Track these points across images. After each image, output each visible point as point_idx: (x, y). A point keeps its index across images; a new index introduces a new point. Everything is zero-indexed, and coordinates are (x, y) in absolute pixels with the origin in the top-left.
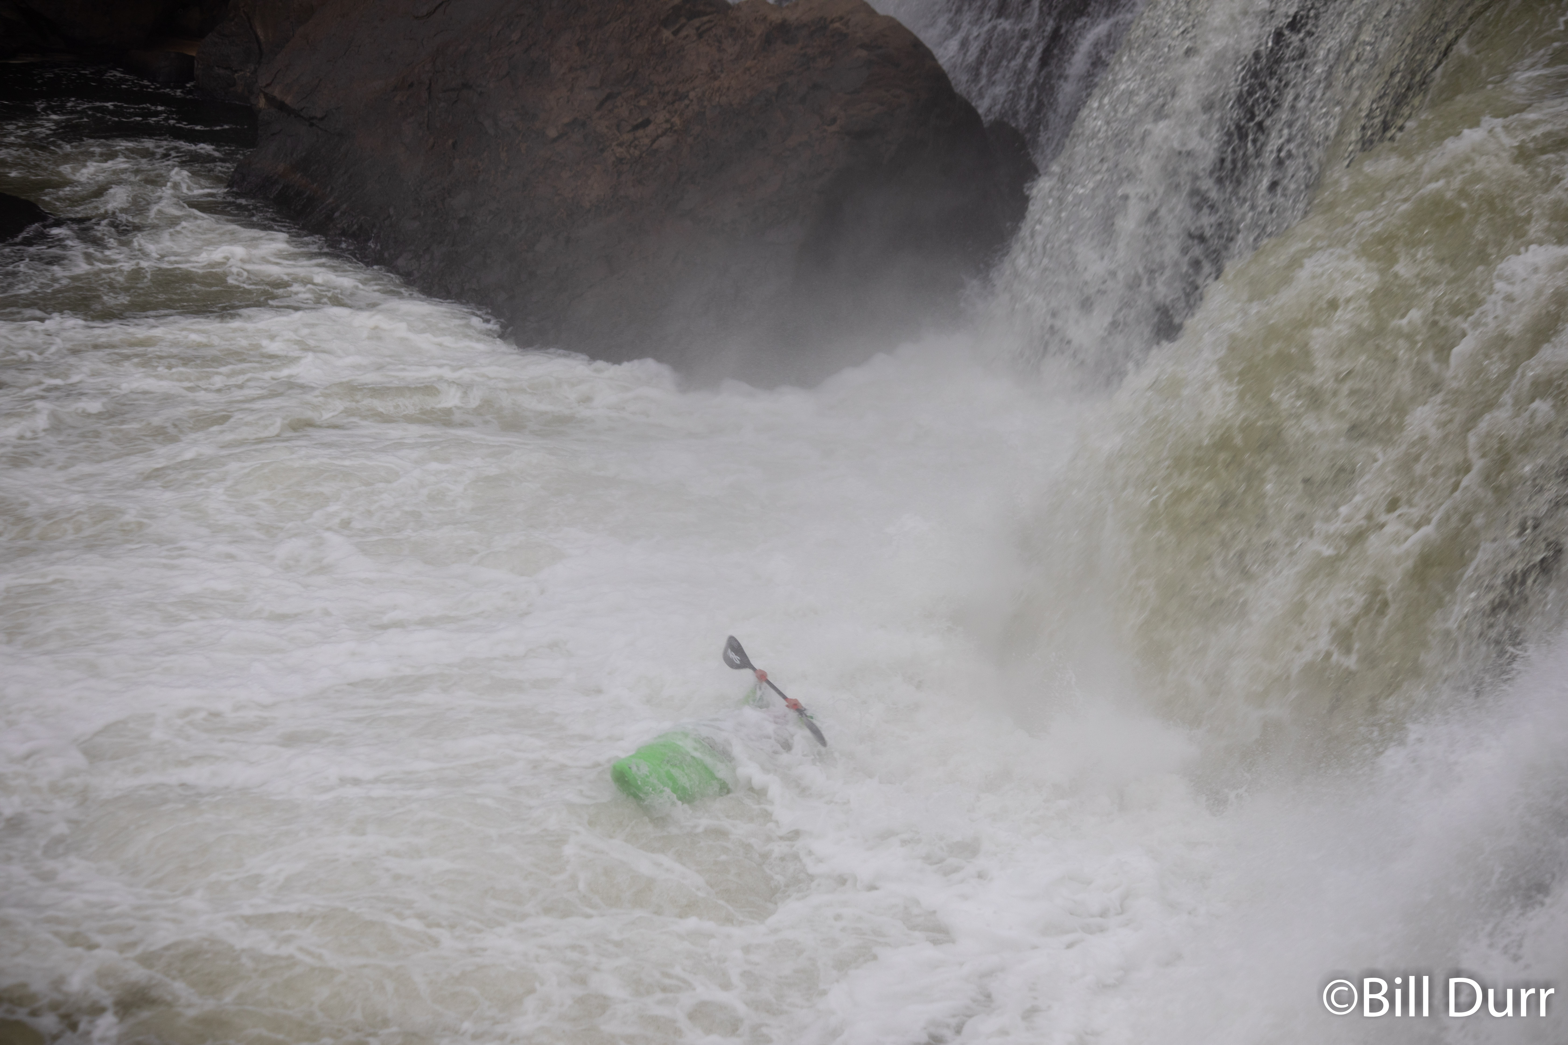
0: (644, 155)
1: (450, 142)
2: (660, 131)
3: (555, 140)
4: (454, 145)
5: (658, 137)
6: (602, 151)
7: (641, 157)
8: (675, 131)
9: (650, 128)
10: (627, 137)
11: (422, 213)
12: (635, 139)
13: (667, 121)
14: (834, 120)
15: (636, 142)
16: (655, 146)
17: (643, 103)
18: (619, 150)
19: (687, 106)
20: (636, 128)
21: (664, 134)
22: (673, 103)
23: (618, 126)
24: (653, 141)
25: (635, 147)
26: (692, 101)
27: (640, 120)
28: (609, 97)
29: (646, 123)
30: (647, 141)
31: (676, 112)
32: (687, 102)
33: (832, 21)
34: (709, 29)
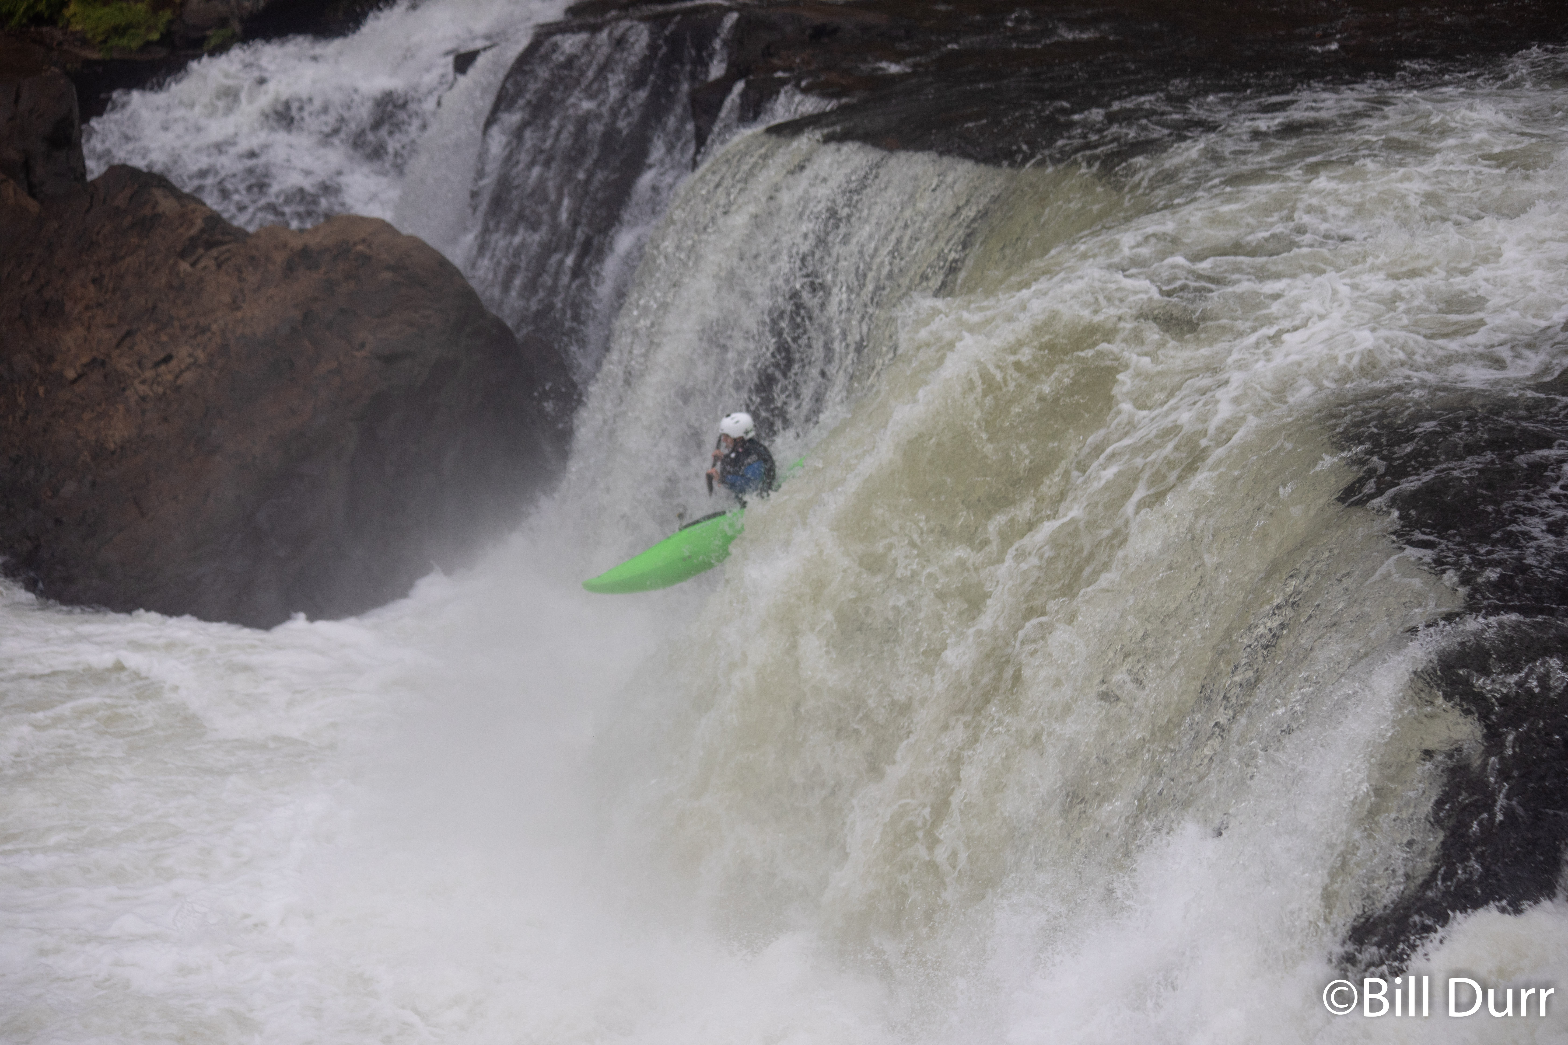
0: (168, 392)
2: (183, 367)
3: (74, 381)
5: (181, 372)
6: (124, 389)
7: (164, 394)
8: (200, 366)
9: (173, 364)
10: (149, 374)
12: (158, 375)
13: (190, 355)
14: (363, 345)
15: (159, 379)
16: (179, 382)
18: (143, 389)
19: (210, 339)
20: (158, 364)
21: (188, 368)
22: (195, 337)
23: (140, 364)
24: (177, 377)
25: (159, 384)
26: (214, 333)
27: (162, 356)
28: (129, 334)
29: (168, 359)
30: (170, 377)
31: (198, 345)
32: (209, 334)
33: (355, 244)
34: (229, 259)
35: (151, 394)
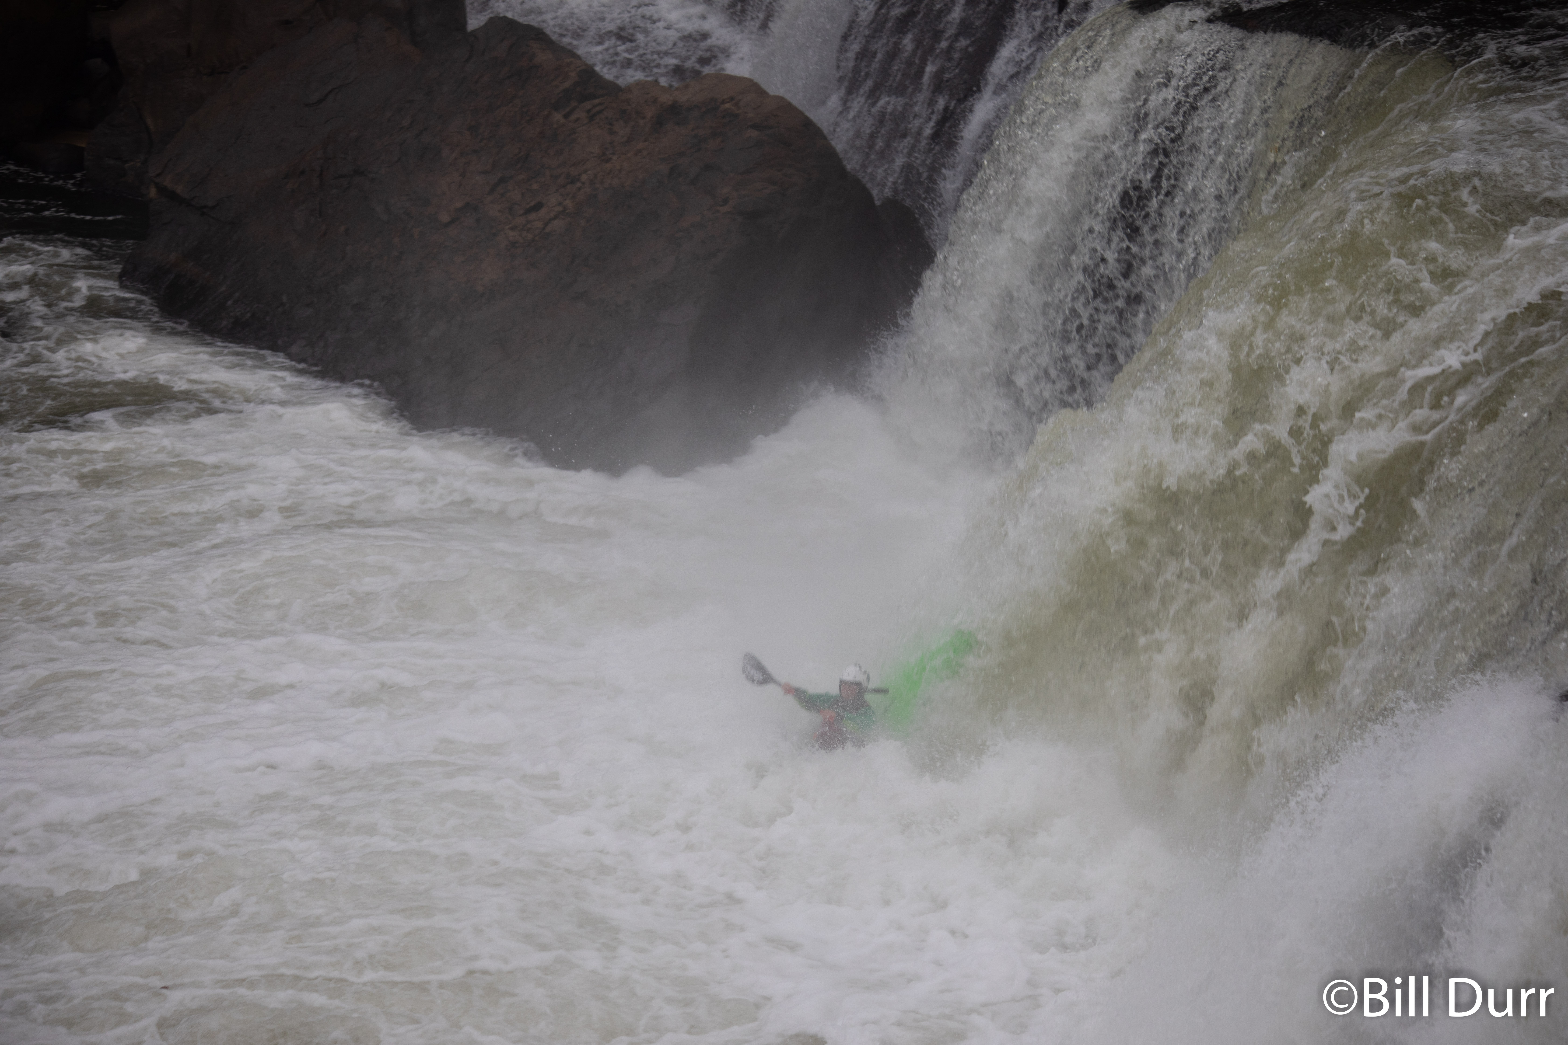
0: (537, 238)
1: (343, 228)
2: (552, 214)
3: (447, 225)
4: (347, 231)
5: (551, 220)
6: (495, 235)
7: (533, 240)
8: (568, 214)
9: (543, 212)
10: (519, 221)
11: (315, 300)
12: (528, 222)
13: (560, 204)
14: (726, 201)
15: (529, 226)
16: (548, 229)
17: (535, 186)
18: (513, 235)
19: (579, 189)
20: (529, 211)
21: (556, 217)
22: (565, 186)
23: (511, 210)
24: (546, 225)
25: (528, 230)
26: (584, 183)
27: (532, 204)
28: (502, 180)
29: (538, 207)
30: (539, 224)
31: (568, 195)
32: (579, 184)
33: (723, 102)
34: (600, 112)
35: (521, 240)
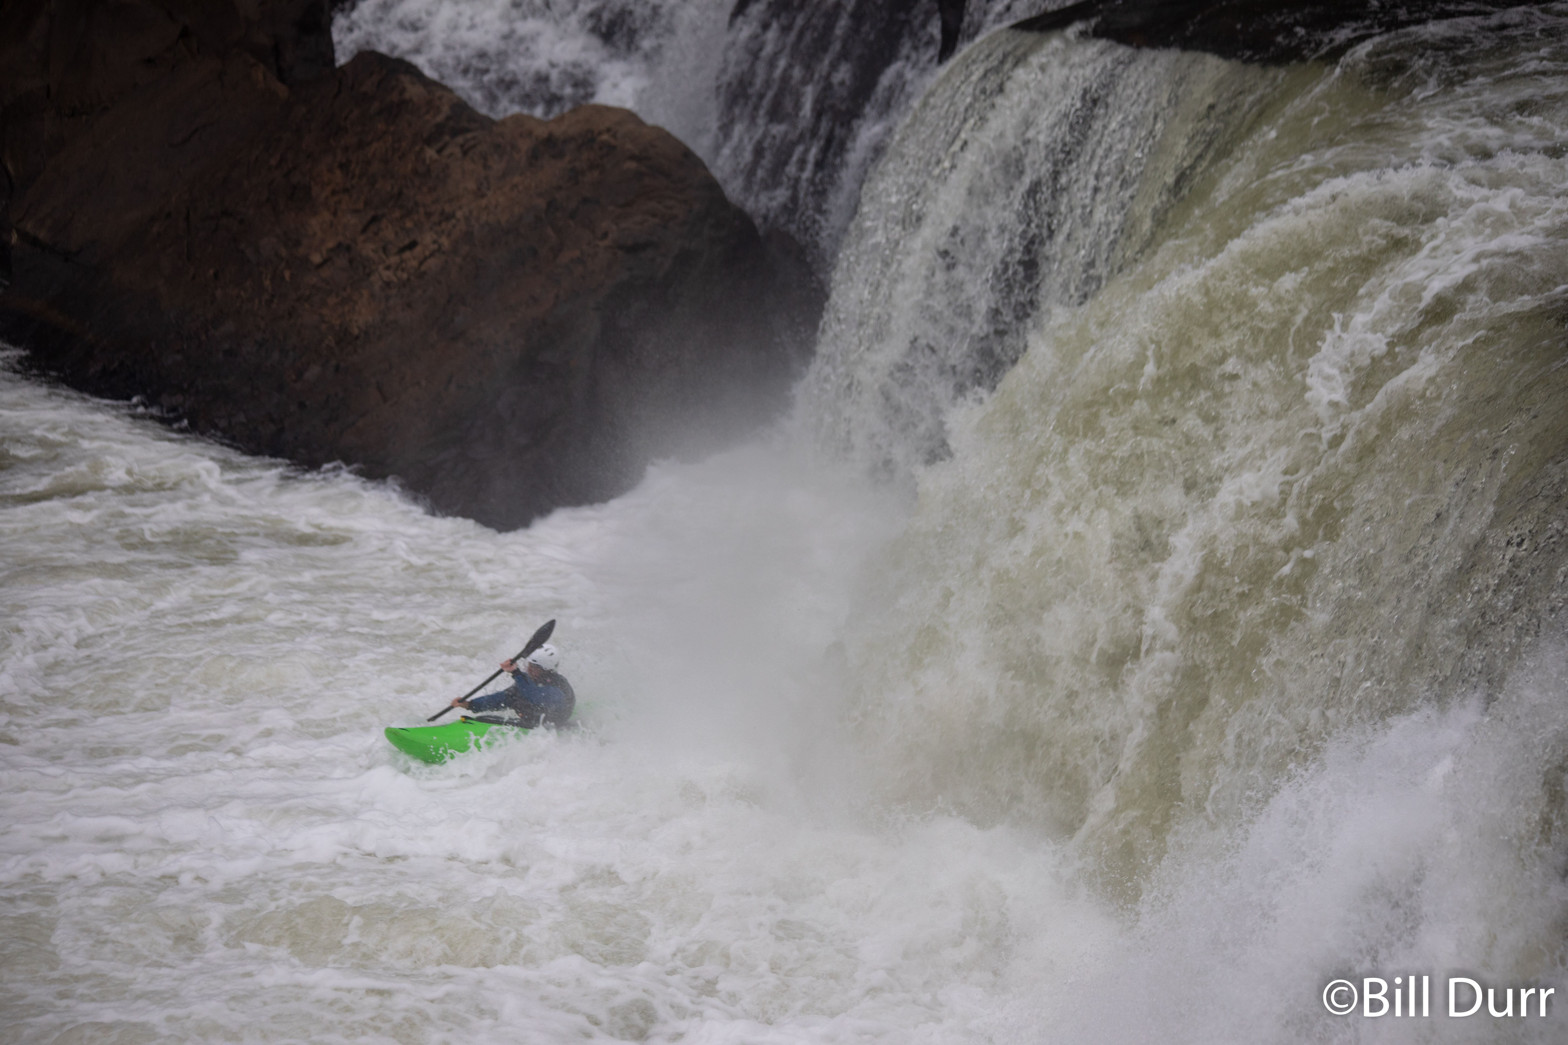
0: (412, 278)
1: (211, 272)
2: (427, 253)
3: (320, 266)
4: (216, 275)
5: (425, 259)
6: (369, 275)
7: (408, 280)
8: (444, 253)
9: (418, 250)
11: (185, 346)
13: (435, 242)
14: (605, 235)
16: (423, 268)
17: (409, 224)
18: (387, 275)
19: (454, 226)
20: (402, 250)
21: (432, 255)
23: (385, 249)
24: (421, 263)
26: (458, 220)
27: (407, 242)
28: (374, 219)
29: (412, 245)
30: (414, 263)
32: (454, 221)
33: (600, 133)
34: (474, 146)
35: (395, 279)
